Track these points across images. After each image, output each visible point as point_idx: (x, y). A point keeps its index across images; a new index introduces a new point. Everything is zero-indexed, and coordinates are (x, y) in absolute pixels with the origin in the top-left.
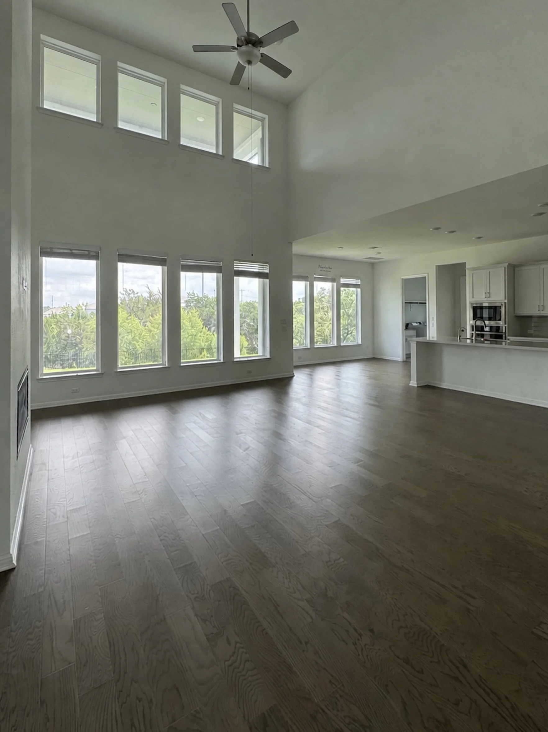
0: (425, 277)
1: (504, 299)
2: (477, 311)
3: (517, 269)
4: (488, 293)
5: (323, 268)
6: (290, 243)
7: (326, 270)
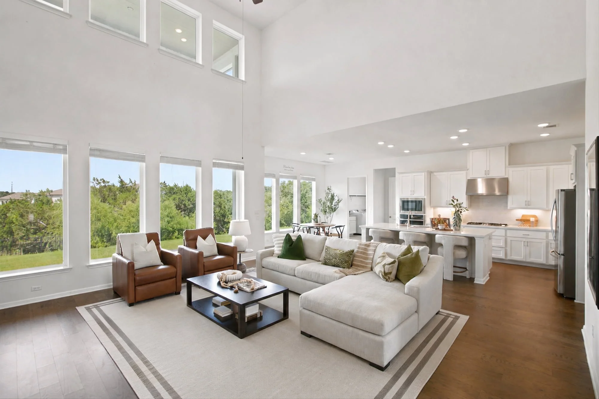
0: (365, 178)
1: (424, 195)
2: (405, 204)
3: (432, 174)
4: (413, 191)
5: (287, 167)
6: (263, 147)
7: (289, 169)
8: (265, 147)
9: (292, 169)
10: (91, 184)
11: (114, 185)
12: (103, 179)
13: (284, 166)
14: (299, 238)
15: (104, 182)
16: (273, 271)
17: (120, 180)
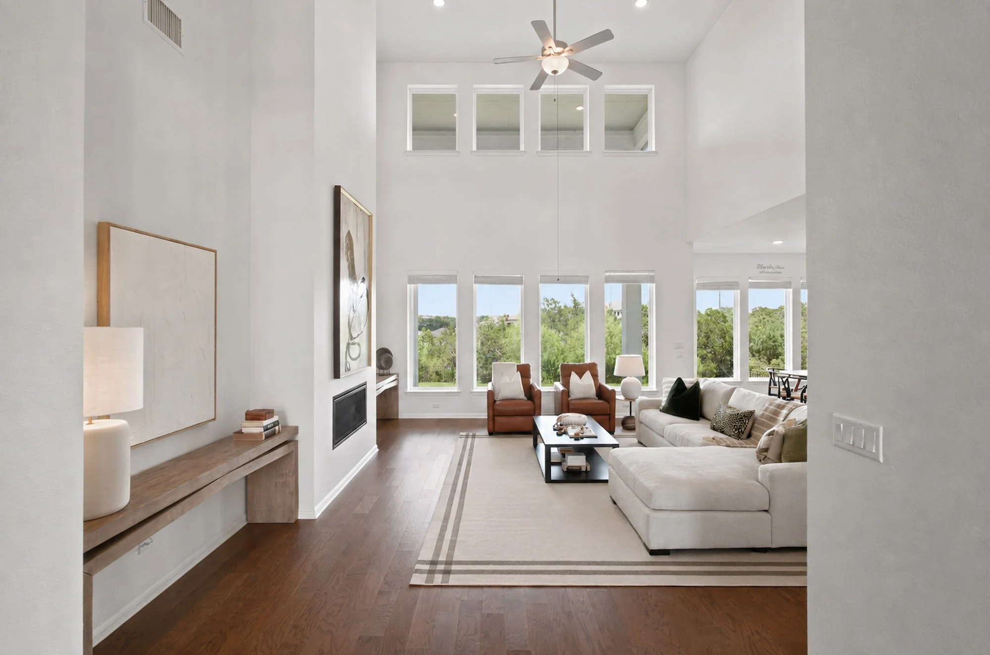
5: (765, 268)
6: (690, 244)
7: (771, 270)
8: (694, 244)
9: (779, 270)
10: (542, 307)
11: (565, 307)
12: (553, 299)
13: (760, 266)
14: (696, 386)
15: (555, 302)
16: (647, 428)
17: (573, 299)
